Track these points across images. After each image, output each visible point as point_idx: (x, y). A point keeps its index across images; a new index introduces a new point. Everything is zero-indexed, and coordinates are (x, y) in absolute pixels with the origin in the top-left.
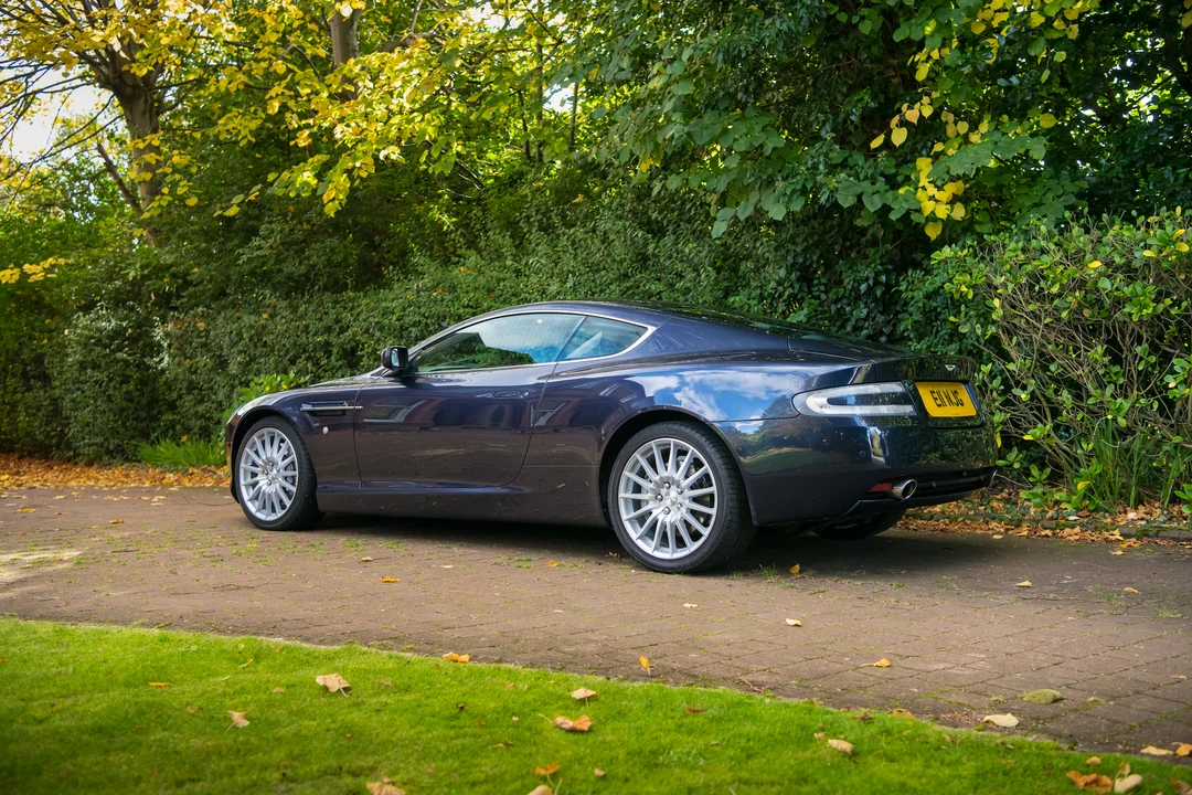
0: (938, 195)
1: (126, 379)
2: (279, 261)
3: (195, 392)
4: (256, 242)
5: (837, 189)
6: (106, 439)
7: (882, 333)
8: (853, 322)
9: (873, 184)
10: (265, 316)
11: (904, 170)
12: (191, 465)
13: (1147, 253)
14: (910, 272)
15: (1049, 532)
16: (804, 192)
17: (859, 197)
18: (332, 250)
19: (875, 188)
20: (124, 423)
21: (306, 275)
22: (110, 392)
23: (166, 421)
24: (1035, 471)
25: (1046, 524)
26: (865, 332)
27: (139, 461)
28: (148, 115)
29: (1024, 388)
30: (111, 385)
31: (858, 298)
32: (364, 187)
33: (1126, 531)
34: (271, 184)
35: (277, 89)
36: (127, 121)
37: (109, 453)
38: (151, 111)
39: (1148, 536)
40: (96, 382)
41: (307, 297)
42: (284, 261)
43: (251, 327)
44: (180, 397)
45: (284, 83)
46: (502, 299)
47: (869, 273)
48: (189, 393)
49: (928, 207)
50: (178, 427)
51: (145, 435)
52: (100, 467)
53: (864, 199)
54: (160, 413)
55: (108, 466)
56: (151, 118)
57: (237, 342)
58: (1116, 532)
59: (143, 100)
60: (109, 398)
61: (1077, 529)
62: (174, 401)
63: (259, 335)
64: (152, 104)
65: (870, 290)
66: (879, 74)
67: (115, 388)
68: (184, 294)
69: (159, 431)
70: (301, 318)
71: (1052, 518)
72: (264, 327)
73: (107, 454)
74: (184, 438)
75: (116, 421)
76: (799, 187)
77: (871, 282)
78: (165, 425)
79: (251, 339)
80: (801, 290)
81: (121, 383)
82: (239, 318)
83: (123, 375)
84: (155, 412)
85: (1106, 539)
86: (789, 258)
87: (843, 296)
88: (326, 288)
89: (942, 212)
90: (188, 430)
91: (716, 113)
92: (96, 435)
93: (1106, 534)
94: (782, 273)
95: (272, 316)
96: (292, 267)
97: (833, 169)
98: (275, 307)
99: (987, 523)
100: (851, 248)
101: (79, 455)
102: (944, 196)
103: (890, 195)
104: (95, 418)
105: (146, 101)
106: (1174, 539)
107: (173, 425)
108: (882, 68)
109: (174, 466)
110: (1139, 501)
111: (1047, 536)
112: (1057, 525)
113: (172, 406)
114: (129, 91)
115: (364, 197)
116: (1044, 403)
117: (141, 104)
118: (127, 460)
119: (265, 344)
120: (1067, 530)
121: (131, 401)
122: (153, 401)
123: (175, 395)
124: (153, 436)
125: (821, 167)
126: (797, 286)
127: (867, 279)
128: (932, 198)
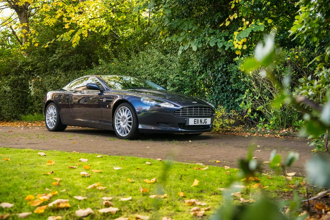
0: (239, 43)
1: (18, 96)
2: (62, 61)
3: (38, 100)
4: (55, 55)
5: (210, 41)
6: (12, 114)
7: (226, 82)
8: (218, 78)
9: (221, 39)
10: (58, 77)
11: (231, 36)
12: (36, 121)
13: (288, 58)
14: (231, 64)
15: (261, 135)
16: (202, 42)
17: (216, 43)
18: (77, 58)
19: (221, 41)
20: (17, 109)
21: (70, 65)
22: (13, 100)
23: (30, 108)
24: (261, 119)
25: (261, 133)
26: (221, 81)
27: (22, 120)
28: (25, 17)
29: (257, 96)
30: (14, 98)
31: (219, 72)
32: (87, 40)
33: (281, 134)
34: (58, 38)
35: (60, 10)
36: (19, 19)
37: (13, 117)
38: (26, 16)
39: (286, 136)
40: (9, 97)
41: (70, 71)
42: (63, 61)
43: (54, 80)
44: (34, 101)
45: (61, 9)
46: (123, 72)
47: (221, 64)
48: (36, 100)
49: (236, 46)
50: (33, 110)
51: (23, 113)
52: (10, 122)
53: (218, 44)
54: (28, 106)
55: (13, 121)
56: (26, 18)
57: (50, 85)
58: (279, 135)
59: (24, 12)
60: (13, 101)
61: (269, 134)
62: (32, 102)
63: (56, 83)
64: (27, 14)
65: (222, 69)
66: (226, 8)
67: (15, 98)
68: (35, 71)
69: (28, 111)
70: (68, 78)
71: (263, 132)
72: (58, 80)
73: (12, 118)
74: (35, 113)
75: (15, 108)
76: (200, 40)
77: (222, 67)
78: (30, 110)
79: (54, 84)
80: (203, 69)
81: (17, 97)
82: (51, 78)
83: (17, 95)
84: (27, 106)
85: (275, 137)
86: (200, 60)
87: (215, 71)
88: (75, 69)
89: (240, 47)
90: (36, 111)
91: (179, 19)
92: (9, 112)
93: (276, 135)
94: (198, 65)
95: (60, 77)
96: (66, 63)
97: (210, 35)
98: (61, 75)
99: (246, 133)
100: (217, 57)
101: (4, 118)
102: (241, 43)
103: (225, 42)
104: (9, 108)
105: (25, 13)
106: (293, 136)
107: (32, 110)
108: (226, 6)
109: (31, 121)
110: (287, 127)
111: (261, 136)
112: (264, 133)
113: (32, 104)
114: (19, 10)
115: (87, 42)
116: (264, 100)
117: (23, 14)
118: (18, 120)
119: (58, 85)
120: (266, 134)
121: (20, 102)
122: (26, 103)
123: (32, 101)
124: (26, 113)
125: (207, 35)
126: (202, 68)
127: (221, 66)
128: (237, 43)
